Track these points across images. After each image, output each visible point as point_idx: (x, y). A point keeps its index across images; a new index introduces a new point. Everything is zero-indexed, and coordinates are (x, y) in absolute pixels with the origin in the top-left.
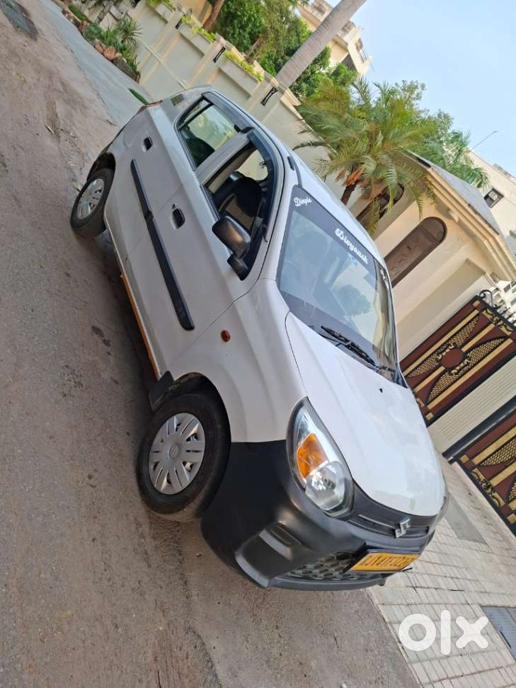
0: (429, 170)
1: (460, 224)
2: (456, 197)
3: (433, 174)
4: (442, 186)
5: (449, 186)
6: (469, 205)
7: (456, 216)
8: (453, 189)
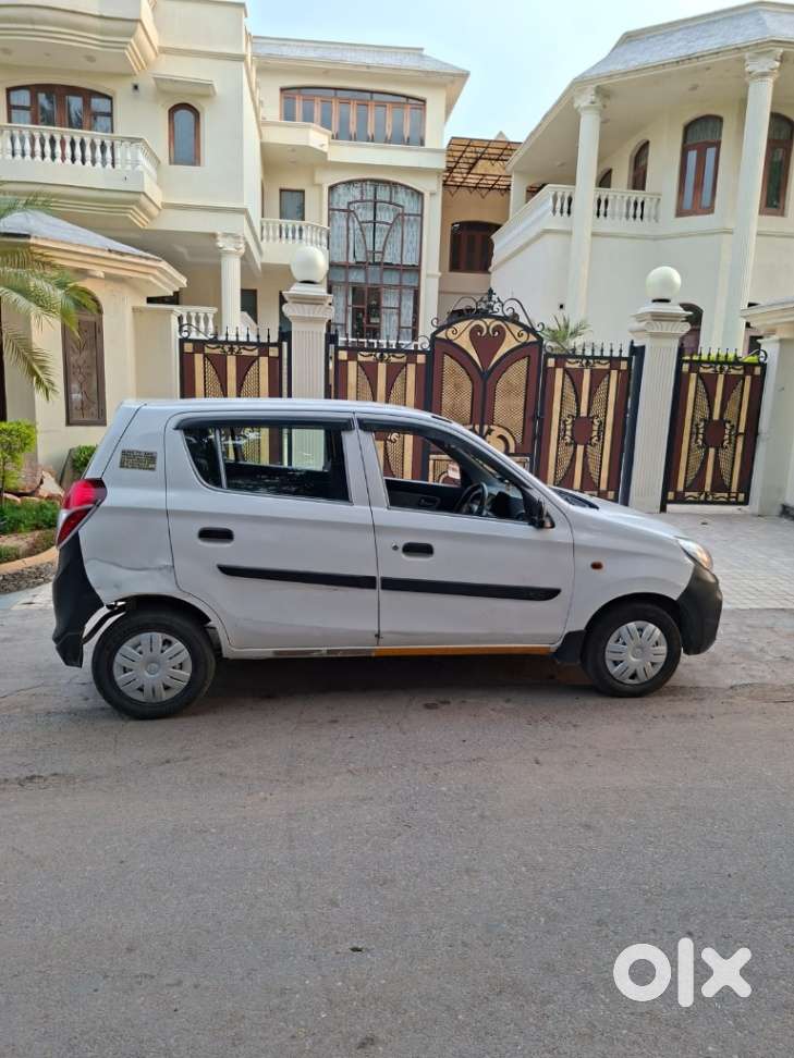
0: (32, 241)
1: (109, 277)
2: (88, 251)
3: (40, 243)
4: (58, 250)
5: (70, 244)
6: (110, 251)
7: (100, 273)
8: (79, 245)
